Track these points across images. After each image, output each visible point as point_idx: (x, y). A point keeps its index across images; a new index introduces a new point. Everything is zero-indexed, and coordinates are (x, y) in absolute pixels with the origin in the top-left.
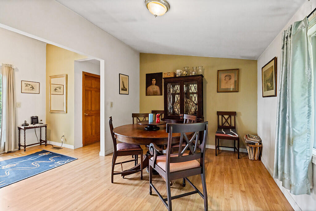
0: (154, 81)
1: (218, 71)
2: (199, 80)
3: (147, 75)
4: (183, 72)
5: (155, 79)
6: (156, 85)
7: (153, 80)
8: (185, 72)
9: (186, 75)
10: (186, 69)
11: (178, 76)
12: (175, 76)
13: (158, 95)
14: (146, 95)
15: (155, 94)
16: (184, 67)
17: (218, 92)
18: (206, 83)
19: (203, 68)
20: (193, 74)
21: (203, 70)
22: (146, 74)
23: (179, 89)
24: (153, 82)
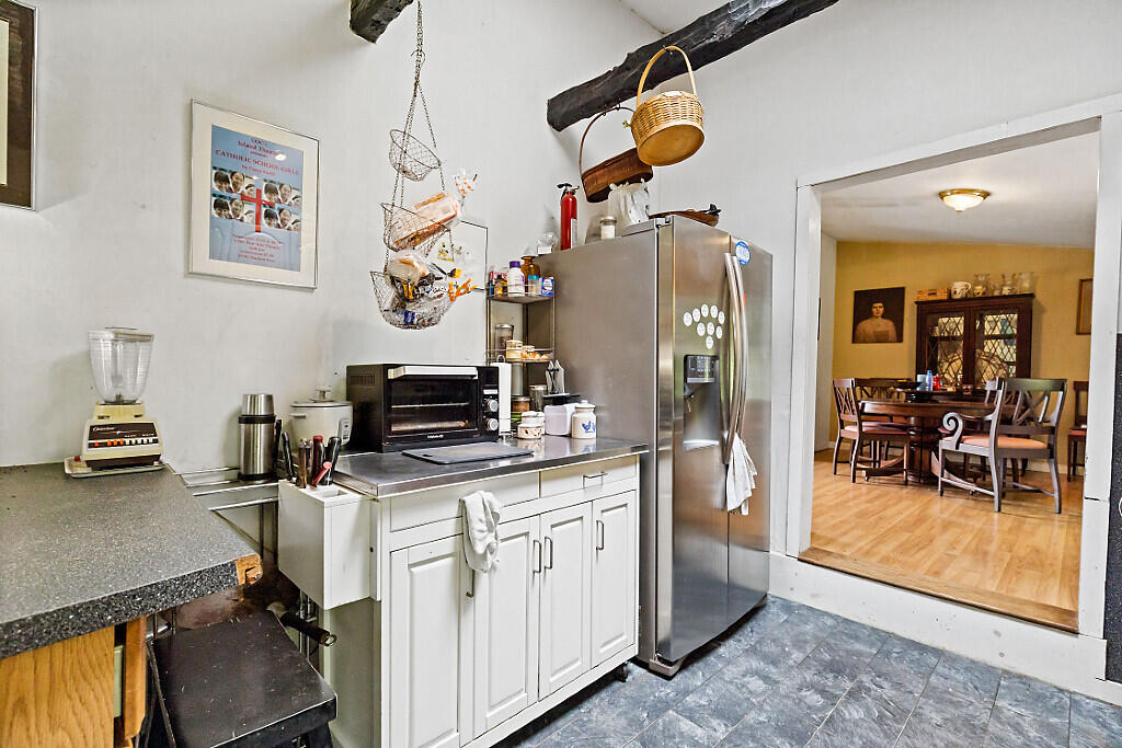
0: (878, 308)
1: (1082, 281)
2: (1023, 306)
3: (858, 294)
4: (973, 289)
5: (880, 304)
6: (883, 317)
7: (875, 305)
8: (980, 287)
9: (984, 293)
10: (981, 279)
11: (958, 296)
12: (950, 299)
13: (891, 342)
14: (853, 342)
15: (880, 338)
16: (977, 276)
17: (1078, 333)
18: (1042, 311)
19: (1035, 275)
20: (1006, 291)
21: (1034, 280)
22: (856, 293)
23: (961, 328)
24: (874, 310)
